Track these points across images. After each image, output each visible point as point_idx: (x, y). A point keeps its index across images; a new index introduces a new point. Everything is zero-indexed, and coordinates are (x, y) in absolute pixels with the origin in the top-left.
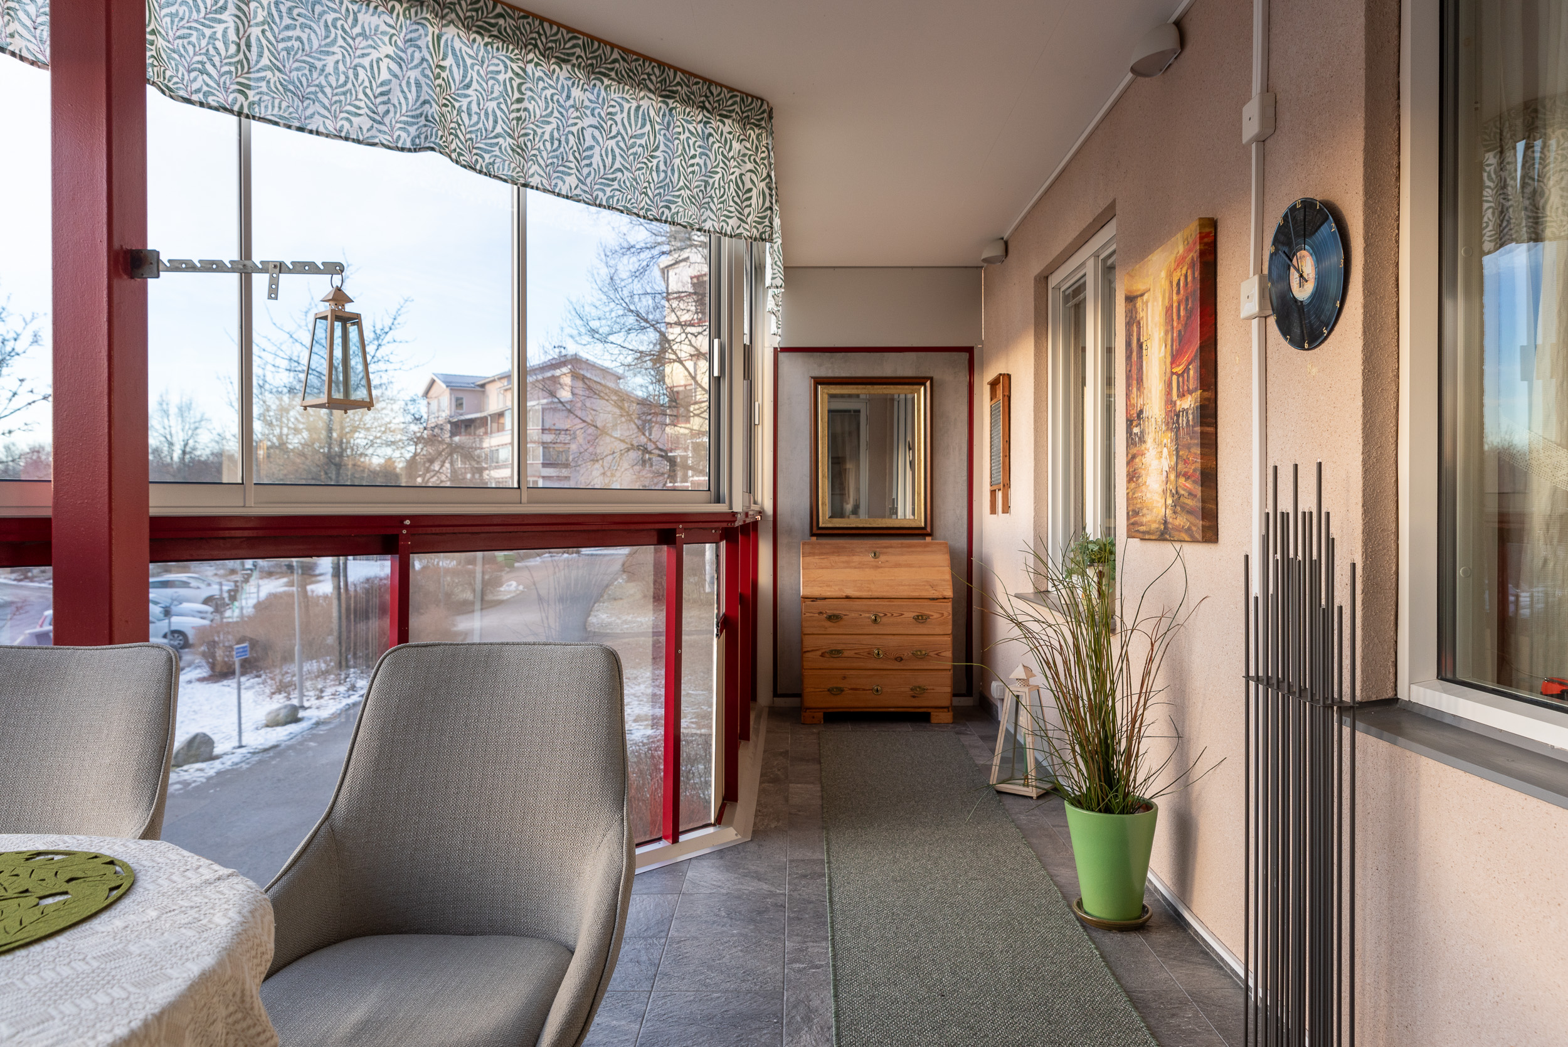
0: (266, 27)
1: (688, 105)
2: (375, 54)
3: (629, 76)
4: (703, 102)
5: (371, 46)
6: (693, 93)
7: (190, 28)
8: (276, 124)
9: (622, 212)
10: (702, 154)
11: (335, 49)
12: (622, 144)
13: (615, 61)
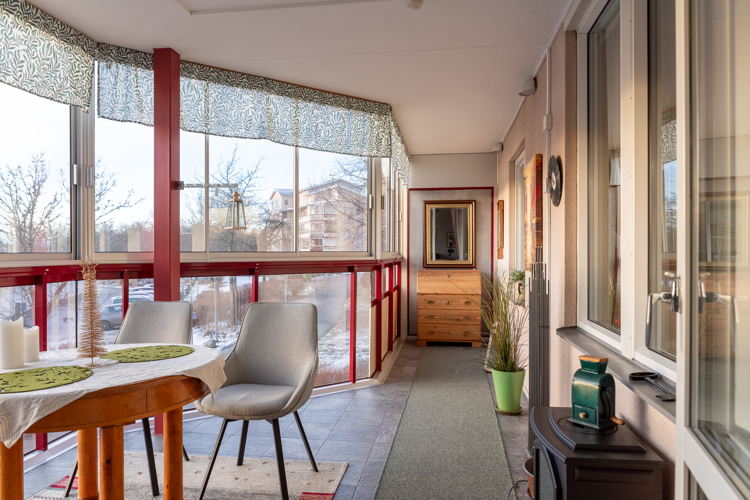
0: (214, 104)
1: (358, 110)
2: (247, 108)
3: (335, 103)
4: (364, 108)
5: (246, 105)
6: (359, 106)
7: (191, 108)
8: (216, 135)
9: (331, 152)
10: (363, 127)
11: (235, 108)
12: (332, 128)
13: (330, 98)
